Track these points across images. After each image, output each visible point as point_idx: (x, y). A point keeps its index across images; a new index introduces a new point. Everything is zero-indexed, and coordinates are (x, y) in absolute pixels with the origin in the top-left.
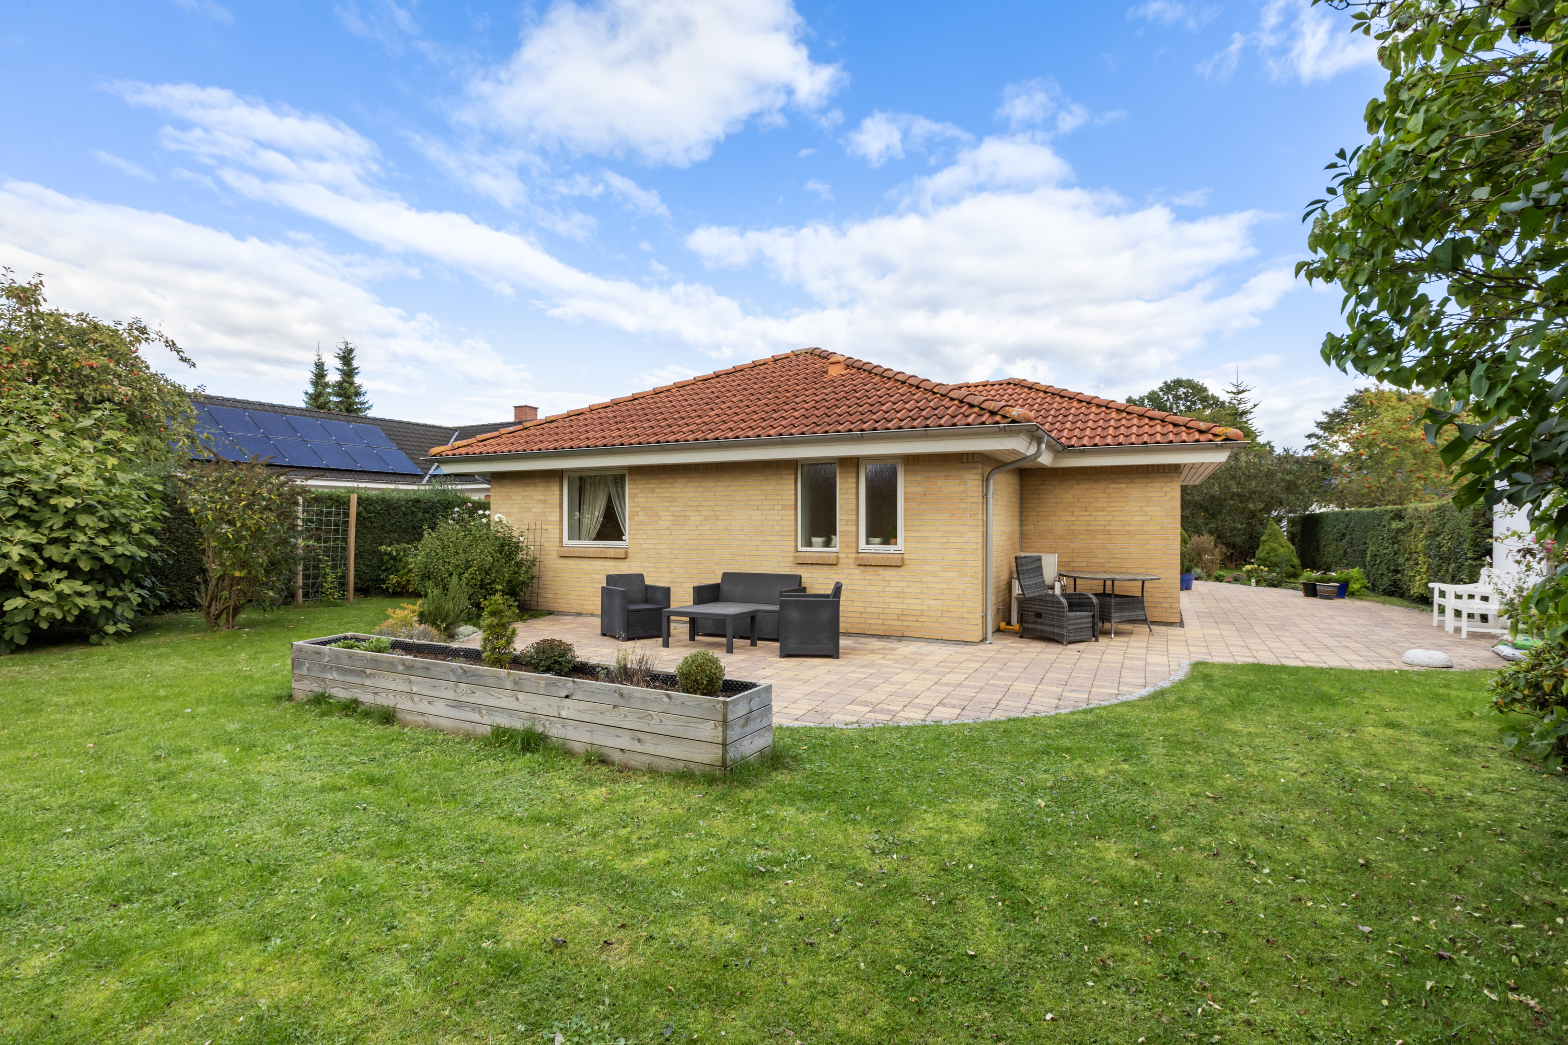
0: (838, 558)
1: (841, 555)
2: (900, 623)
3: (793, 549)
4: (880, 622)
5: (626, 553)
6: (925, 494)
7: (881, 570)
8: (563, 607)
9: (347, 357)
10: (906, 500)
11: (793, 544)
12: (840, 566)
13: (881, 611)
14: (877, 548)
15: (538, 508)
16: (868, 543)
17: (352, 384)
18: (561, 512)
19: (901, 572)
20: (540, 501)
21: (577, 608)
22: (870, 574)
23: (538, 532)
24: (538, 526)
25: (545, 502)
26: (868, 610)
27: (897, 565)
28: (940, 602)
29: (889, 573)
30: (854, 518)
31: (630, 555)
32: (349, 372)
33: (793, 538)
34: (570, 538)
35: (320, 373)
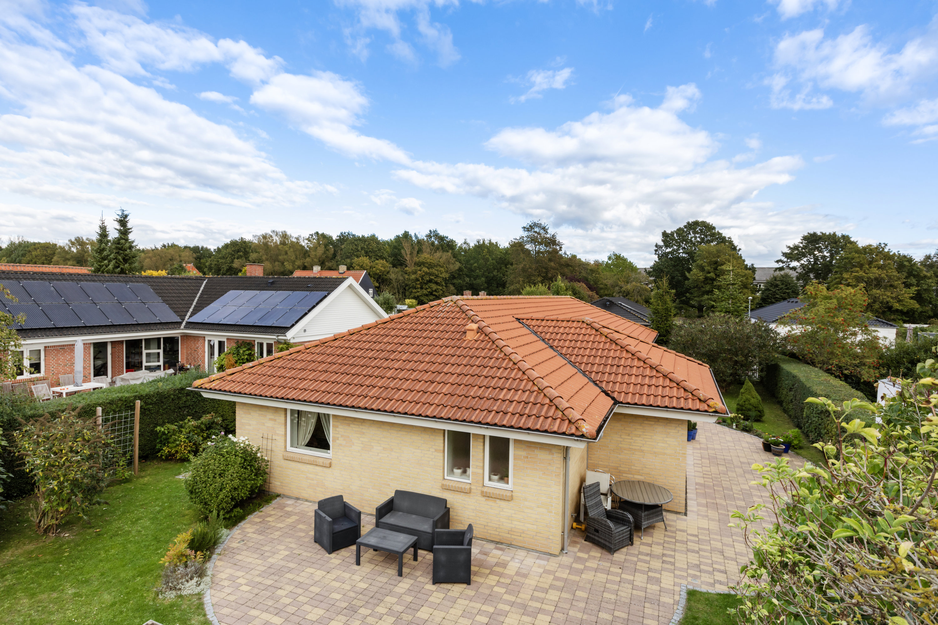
0: (470, 489)
1: (472, 487)
2: (509, 536)
3: (442, 478)
4: (497, 533)
5: (330, 464)
6: (527, 457)
7: (498, 501)
8: (287, 492)
9: (123, 221)
10: (515, 459)
11: (442, 475)
12: (472, 494)
13: (497, 526)
14: (496, 485)
15: (270, 424)
16: (490, 479)
17: (127, 240)
18: (286, 428)
19: (511, 504)
20: (271, 419)
21: (296, 494)
22: (491, 503)
23: (270, 441)
24: (270, 437)
25: (275, 420)
26: (489, 524)
27: (509, 499)
28: (535, 527)
29: (503, 504)
30: (481, 465)
31: (333, 465)
32: (125, 231)
33: (441, 471)
34: (292, 446)
35: (104, 234)
